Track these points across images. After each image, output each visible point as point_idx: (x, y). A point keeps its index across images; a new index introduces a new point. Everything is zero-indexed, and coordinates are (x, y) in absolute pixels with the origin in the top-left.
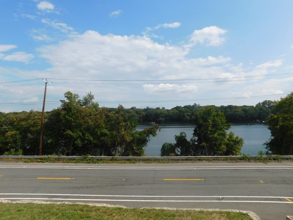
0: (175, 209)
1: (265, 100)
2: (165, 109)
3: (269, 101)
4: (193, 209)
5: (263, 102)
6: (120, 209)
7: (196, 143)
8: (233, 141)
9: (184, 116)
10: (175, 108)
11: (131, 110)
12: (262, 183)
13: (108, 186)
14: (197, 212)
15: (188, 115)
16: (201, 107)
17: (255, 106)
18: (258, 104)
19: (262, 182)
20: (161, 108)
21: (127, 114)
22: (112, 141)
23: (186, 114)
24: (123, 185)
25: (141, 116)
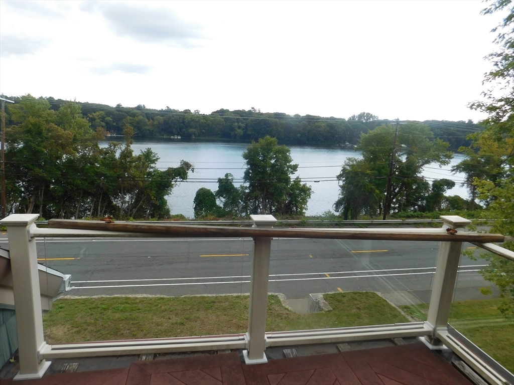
0: (215, 295)
1: (362, 112)
2: (200, 113)
3: (368, 114)
4: (230, 295)
5: (359, 115)
6: (163, 299)
7: (247, 191)
8: (298, 189)
9: (233, 129)
10: (218, 112)
11: (137, 111)
12: (311, 258)
13: (130, 267)
14: (234, 297)
15: (239, 127)
16: (262, 114)
17: (347, 119)
18: (352, 117)
19: (311, 256)
20: (192, 111)
21: (128, 117)
22: (115, 186)
23: (236, 124)
24: (150, 266)
25: (156, 122)
